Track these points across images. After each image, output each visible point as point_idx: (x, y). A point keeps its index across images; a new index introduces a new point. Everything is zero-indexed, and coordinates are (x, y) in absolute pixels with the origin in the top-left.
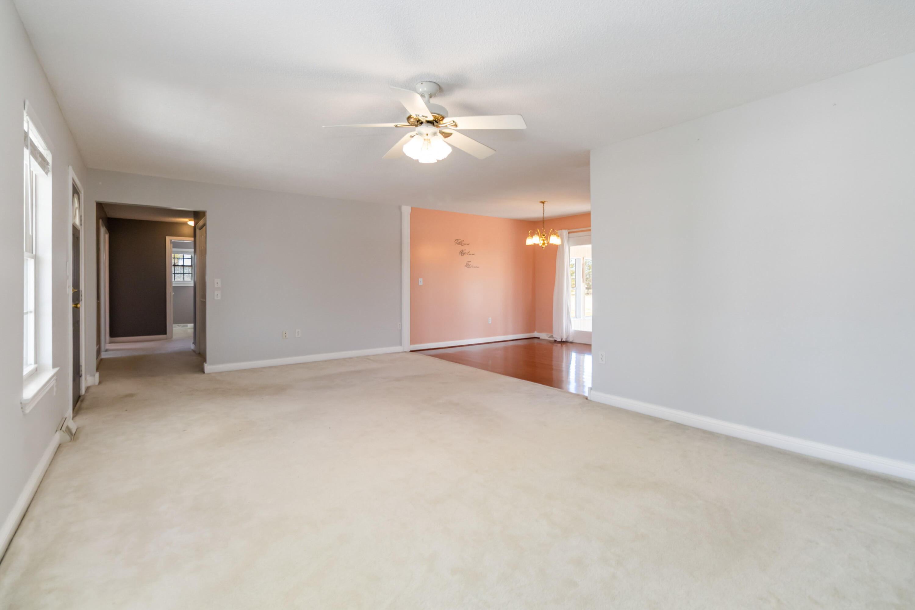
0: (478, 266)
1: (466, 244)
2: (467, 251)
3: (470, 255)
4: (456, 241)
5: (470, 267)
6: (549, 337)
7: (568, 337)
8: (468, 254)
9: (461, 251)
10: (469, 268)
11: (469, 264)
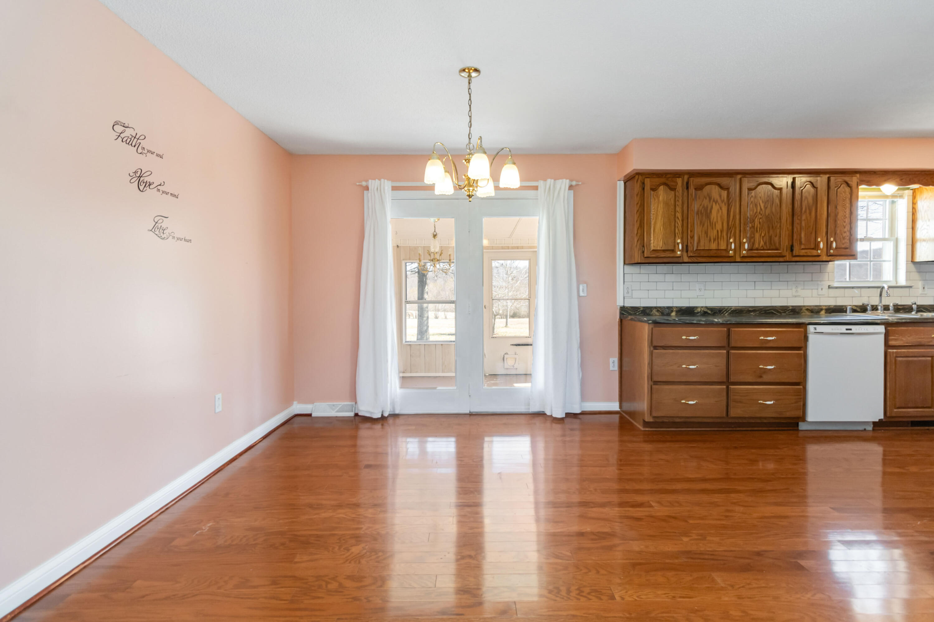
0: (187, 238)
1: (153, 153)
2: (154, 179)
3: (164, 195)
4: (119, 129)
5: (165, 236)
6: (337, 412)
7: (393, 404)
8: (159, 190)
9: (135, 172)
10: (163, 239)
11: (164, 225)
